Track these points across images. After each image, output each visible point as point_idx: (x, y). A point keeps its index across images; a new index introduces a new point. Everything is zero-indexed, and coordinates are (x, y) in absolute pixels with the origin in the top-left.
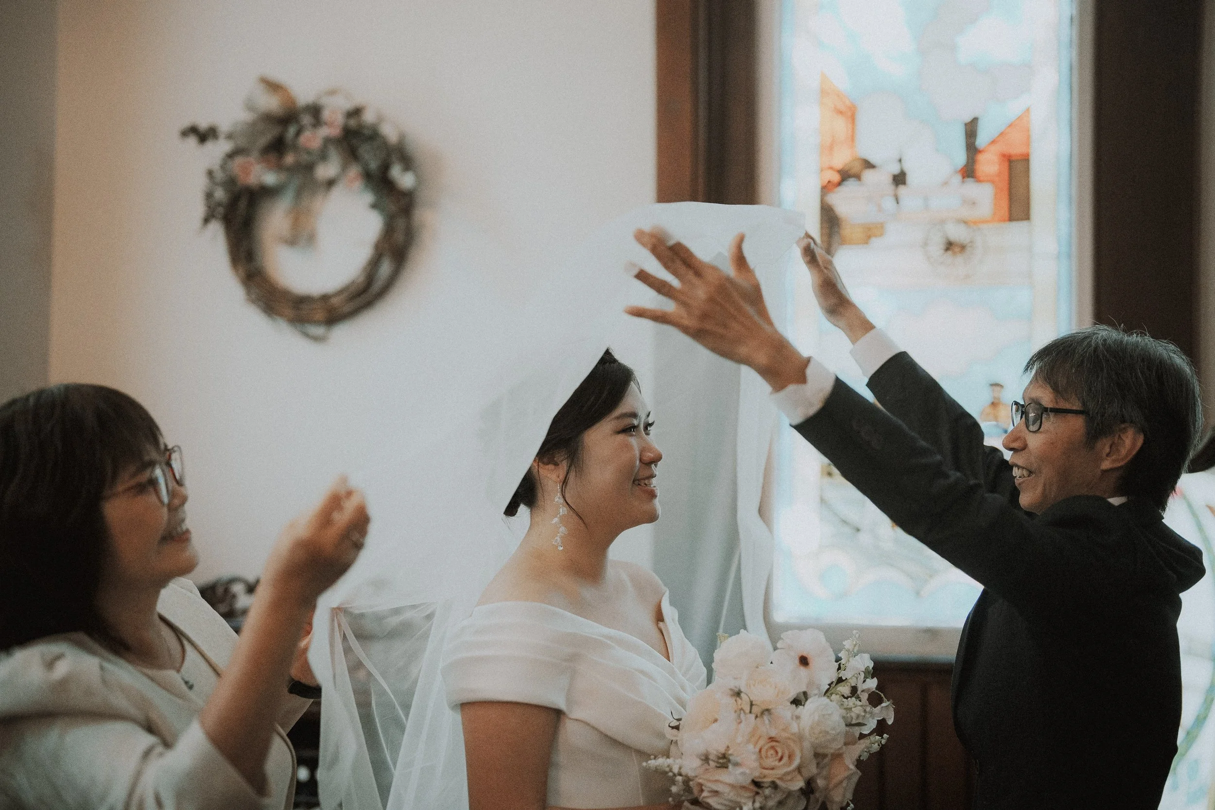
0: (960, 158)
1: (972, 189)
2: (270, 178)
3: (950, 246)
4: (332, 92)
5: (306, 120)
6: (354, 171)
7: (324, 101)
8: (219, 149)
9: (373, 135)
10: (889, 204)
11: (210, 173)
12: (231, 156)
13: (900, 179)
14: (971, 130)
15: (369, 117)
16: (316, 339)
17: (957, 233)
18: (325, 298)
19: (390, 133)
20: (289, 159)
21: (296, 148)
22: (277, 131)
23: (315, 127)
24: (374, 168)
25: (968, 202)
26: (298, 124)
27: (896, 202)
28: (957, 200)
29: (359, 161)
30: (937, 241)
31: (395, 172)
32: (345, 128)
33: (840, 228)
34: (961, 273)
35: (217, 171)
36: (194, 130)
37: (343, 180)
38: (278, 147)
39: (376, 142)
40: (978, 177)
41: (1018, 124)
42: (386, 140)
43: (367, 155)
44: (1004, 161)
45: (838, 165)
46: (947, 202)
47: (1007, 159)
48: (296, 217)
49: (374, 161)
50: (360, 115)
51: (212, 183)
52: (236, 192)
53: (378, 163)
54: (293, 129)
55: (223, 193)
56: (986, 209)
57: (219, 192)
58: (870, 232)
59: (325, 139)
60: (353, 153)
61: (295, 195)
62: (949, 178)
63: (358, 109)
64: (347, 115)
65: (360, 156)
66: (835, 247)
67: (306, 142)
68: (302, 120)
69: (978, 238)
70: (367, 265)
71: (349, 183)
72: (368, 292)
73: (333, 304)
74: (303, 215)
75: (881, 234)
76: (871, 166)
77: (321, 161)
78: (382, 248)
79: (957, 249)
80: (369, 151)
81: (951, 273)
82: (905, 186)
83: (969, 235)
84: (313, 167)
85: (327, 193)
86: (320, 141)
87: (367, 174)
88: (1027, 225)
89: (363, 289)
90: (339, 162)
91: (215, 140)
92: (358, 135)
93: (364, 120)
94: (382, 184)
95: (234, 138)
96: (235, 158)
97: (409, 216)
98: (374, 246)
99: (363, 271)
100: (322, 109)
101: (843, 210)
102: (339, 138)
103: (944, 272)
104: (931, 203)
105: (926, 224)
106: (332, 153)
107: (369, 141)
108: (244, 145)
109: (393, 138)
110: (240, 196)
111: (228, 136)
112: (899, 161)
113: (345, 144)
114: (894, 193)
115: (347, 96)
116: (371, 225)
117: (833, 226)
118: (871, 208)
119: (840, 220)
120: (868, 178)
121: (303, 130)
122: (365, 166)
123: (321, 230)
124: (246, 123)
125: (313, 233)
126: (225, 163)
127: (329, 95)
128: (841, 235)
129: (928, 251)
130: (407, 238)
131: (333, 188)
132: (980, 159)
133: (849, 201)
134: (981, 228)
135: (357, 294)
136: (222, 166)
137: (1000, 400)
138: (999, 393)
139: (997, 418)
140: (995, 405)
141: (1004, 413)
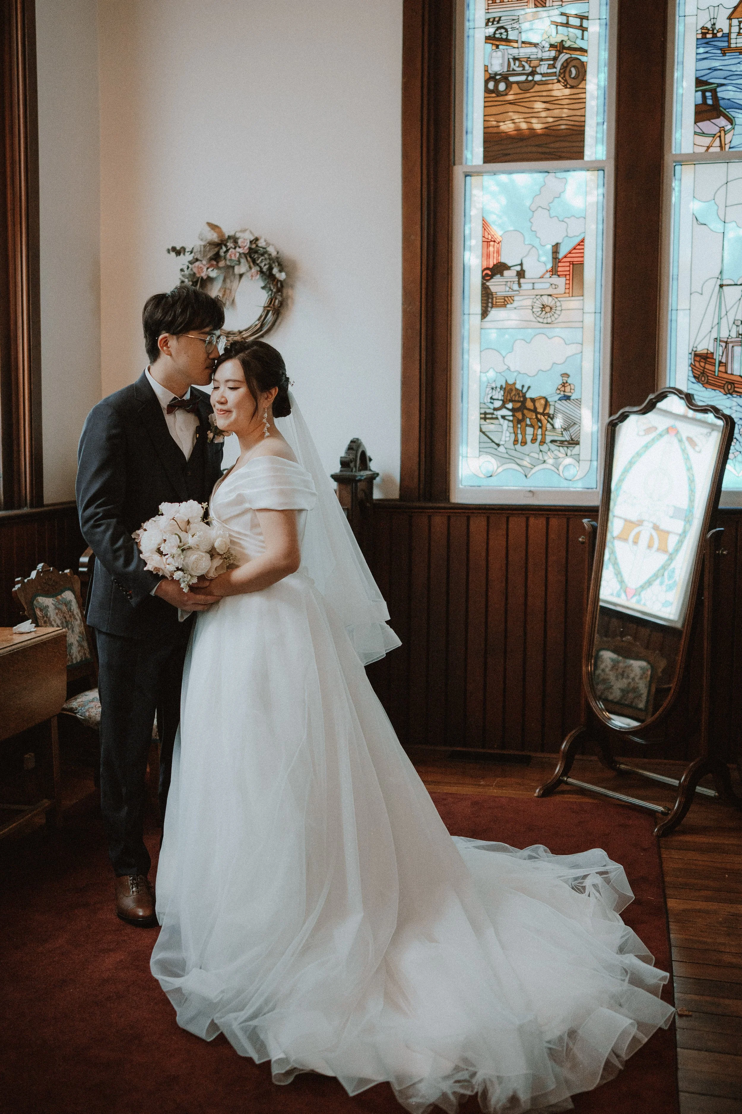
0: (550, 263)
1: (555, 280)
2: (213, 274)
3: (544, 307)
4: (244, 231)
5: (230, 244)
6: (255, 269)
7: (238, 235)
8: (185, 259)
9: (264, 252)
10: (516, 287)
11: (182, 270)
12: (191, 262)
13: (521, 274)
14: (556, 248)
15: (262, 243)
17: (548, 301)
18: (240, 332)
19: (272, 250)
20: (222, 264)
21: (225, 259)
22: (216, 249)
23: (235, 248)
24: (265, 269)
25: (554, 286)
26: (226, 246)
27: (520, 286)
28: (548, 285)
29: (258, 265)
30: (538, 305)
31: (275, 271)
32: (250, 249)
33: (492, 299)
34: (549, 320)
35: (185, 269)
36: (174, 249)
37: (249, 274)
38: (216, 257)
39: (266, 256)
40: (559, 273)
41: (579, 247)
42: (270, 255)
43: (261, 262)
44: (571, 265)
45: (491, 266)
46: (543, 286)
47: (573, 264)
48: (225, 291)
49: (265, 265)
50: (258, 242)
51: (183, 276)
52: (195, 280)
53: (267, 266)
54: (224, 249)
55: (189, 281)
56: (561, 289)
57: (186, 280)
58: (505, 302)
59: (240, 254)
60: (254, 261)
61: (224, 280)
62: (544, 274)
63: (257, 239)
64: (251, 242)
65: (258, 262)
66: (489, 309)
67: (230, 255)
68: (228, 244)
69: (558, 304)
70: (261, 316)
71: (252, 276)
72: (261, 331)
73: (244, 336)
74: (228, 291)
75: (512, 301)
76: (507, 268)
77: (237, 264)
78: (269, 309)
79: (548, 309)
80: (262, 260)
81: (545, 321)
82: (524, 277)
83: (554, 302)
84: (233, 267)
85: (239, 281)
86: (238, 255)
87: (261, 271)
88: (581, 298)
89: (258, 329)
90: (247, 266)
91: (184, 254)
92: (256, 252)
93: (260, 245)
94: (269, 276)
95: (195, 253)
96: (194, 262)
97: (282, 293)
98: (264, 307)
99: (259, 320)
100: (238, 239)
101: (493, 289)
102: (247, 254)
103: (541, 320)
104: (537, 286)
105: (533, 297)
106: (243, 261)
107: (262, 255)
108: (199, 257)
109: (274, 254)
110: (197, 282)
111: (191, 252)
112: (521, 264)
113: (250, 257)
114: (519, 281)
115: (251, 232)
116: (263, 297)
117: (489, 298)
118: (508, 289)
119: (492, 295)
120: (506, 273)
121: (229, 249)
122: (260, 267)
123: (237, 300)
124: (201, 246)
125: (233, 300)
126: (190, 266)
127: (241, 231)
128: (492, 303)
129: (534, 310)
130: (281, 303)
131: (244, 278)
132: (560, 264)
133: (496, 285)
134: (559, 299)
135: (256, 331)
136: (188, 268)
137: (567, 382)
138: (566, 379)
139: (564, 391)
140: (564, 385)
141: (568, 389)
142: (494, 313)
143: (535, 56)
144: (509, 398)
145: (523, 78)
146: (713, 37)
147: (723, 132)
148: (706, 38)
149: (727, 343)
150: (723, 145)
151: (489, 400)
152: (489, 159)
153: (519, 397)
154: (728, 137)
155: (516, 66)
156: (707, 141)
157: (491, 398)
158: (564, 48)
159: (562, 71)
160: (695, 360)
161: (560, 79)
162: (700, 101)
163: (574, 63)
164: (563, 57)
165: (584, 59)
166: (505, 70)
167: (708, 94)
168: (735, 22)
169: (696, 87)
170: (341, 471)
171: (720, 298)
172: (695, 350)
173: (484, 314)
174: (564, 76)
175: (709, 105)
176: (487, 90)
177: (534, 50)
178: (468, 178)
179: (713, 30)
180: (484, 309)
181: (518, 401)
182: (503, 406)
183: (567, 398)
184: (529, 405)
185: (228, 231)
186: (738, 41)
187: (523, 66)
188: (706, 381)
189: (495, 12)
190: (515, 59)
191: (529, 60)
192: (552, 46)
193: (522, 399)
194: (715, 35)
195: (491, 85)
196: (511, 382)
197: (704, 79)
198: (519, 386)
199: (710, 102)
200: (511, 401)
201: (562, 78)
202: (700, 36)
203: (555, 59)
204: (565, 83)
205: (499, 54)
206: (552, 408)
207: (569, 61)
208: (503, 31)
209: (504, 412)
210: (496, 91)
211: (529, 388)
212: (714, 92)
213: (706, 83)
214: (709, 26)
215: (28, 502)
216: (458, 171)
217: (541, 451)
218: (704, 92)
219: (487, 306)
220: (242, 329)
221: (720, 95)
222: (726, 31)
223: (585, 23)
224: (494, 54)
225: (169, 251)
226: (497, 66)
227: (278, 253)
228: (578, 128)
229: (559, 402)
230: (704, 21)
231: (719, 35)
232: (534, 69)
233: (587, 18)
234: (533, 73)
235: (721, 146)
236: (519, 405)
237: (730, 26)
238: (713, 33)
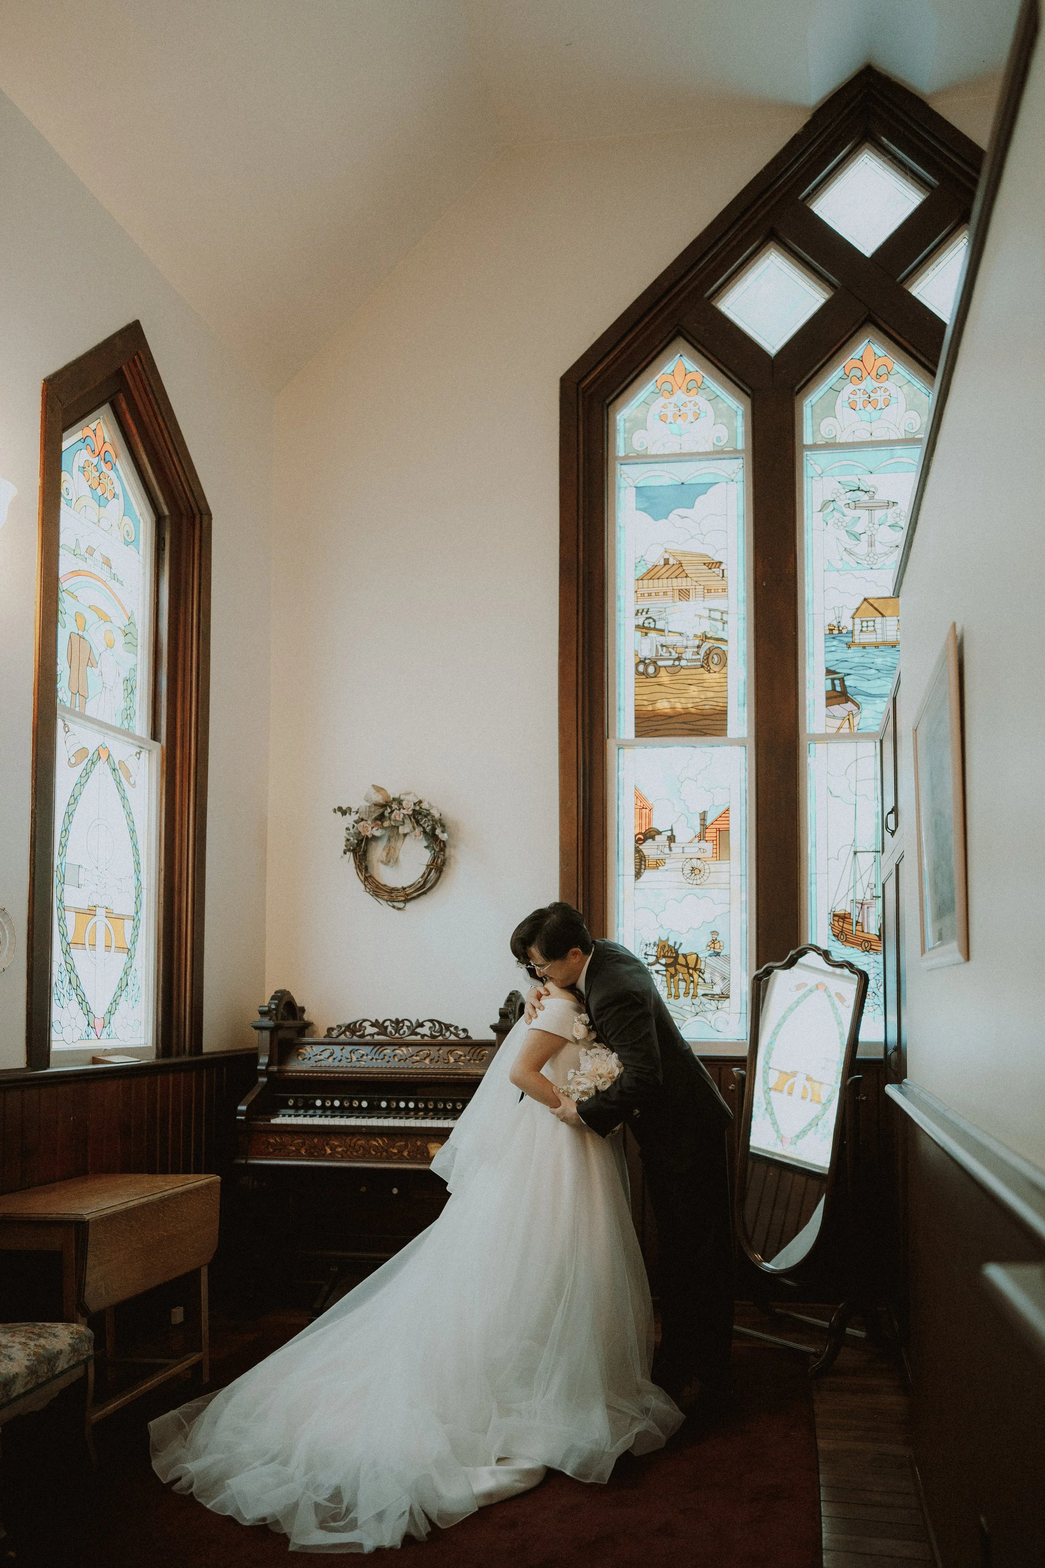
0: (698, 829)
1: (703, 844)
2: (378, 833)
3: (693, 869)
4: (408, 794)
5: (395, 806)
6: (418, 830)
7: (402, 797)
8: (351, 819)
9: (428, 814)
10: (667, 850)
11: (348, 829)
12: (356, 822)
13: (672, 839)
14: (703, 817)
15: (425, 805)
16: (399, 909)
17: (695, 863)
18: (404, 889)
19: (436, 814)
20: (386, 824)
21: (390, 819)
22: (381, 810)
23: (399, 809)
24: (428, 829)
25: (702, 850)
26: (391, 807)
27: (670, 849)
28: (697, 849)
29: (421, 825)
30: (688, 868)
31: (438, 831)
32: (414, 810)
33: (645, 862)
34: (699, 882)
35: (351, 828)
36: (340, 809)
37: (412, 834)
38: (381, 818)
39: (429, 817)
40: (707, 839)
41: (724, 815)
42: (434, 816)
43: (425, 823)
44: (718, 832)
45: (643, 831)
46: (693, 850)
47: (719, 831)
48: (389, 850)
49: (428, 826)
50: (421, 805)
51: (348, 834)
52: (359, 839)
53: (430, 827)
54: (389, 810)
55: (354, 839)
56: (709, 853)
57: (352, 838)
58: (658, 863)
59: (404, 815)
60: (418, 822)
61: (389, 840)
62: (693, 839)
63: (420, 802)
64: (415, 804)
65: (421, 823)
66: (642, 871)
67: (395, 816)
68: (393, 806)
69: (706, 867)
70: (424, 874)
71: (416, 836)
72: (424, 887)
73: (407, 892)
74: (392, 850)
75: (663, 864)
76: (659, 833)
77: (402, 825)
78: (431, 867)
79: (697, 872)
80: (425, 821)
81: (695, 882)
82: (674, 842)
83: (702, 865)
84: (398, 827)
85: (404, 840)
86: (402, 816)
87: (425, 832)
88: (728, 861)
89: (422, 886)
90: (411, 826)
91: (350, 814)
92: (420, 814)
93: (423, 807)
94: (432, 837)
95: (360, 813)
96: (359, 822)
97: (444, 852)
98: (427, 865)
99: (422, 877)
100: (402, 801)
101: (646, 852)
102: (411, 815)
103: (691, 882)
104: (686, 850)
105: (684, 860)
106: (407, 821)
107: (426, 816)
108: (364, 817)
109: (437, 816)
110: (362, 840)
111: (357, 812)
112: (672, 830)
113: (414, 818)
114: (670, 845)
115: (415, 795)
116: (426, 856)
117: (641, 860)
118: (659, 852)
119: (645, 858)
120: (657, 837)
121: (394, 810)
122: (424, 828)
123: (401, 857)
124: (366, 806)
125: (397, 859)
126: (355, 825)
127: (405, 794)
128: (645, 865)
129: (684, 872)
130: (444, 863)
131: (408, 837)
132: (707, 830)
133: (648, 848)
134: (708, 862)
135: (419, 888)
136: (354, 826)
137: (716, 940)
138: (716, 936)
139: (714, 948)
140: (714, 941)
141: (717, 946)
142: (647, 875)
143: (681, 644)
144: (662, 954)
145: (670, 663)
146: (839, 633)
147: (851, 715)
148: (832, 633)
149: (862, 904)
150: (852, 727)
151: (643, 956)
152: (639, 734)
153: (672, 953)
154: (856, 720)
155: (664, 652)
156: (838, 723)
157: (646, 954)
158: (706, 638)
159: (705, 658)
160: (834, 920)
161: (704, 665)
162: (830, 688)
163: (716, 651)
164: (706, 646)
165: (724, 647)
166: (654, 655)
167: (837, 682)
168: (858, 621)
169: (826, 675)
170: (500, 1022)
171: (855, 862)
172: (833, 910)
173: (638, 875)
174: (708, 662)
175: (838, 692)
176: (637, 672)
177: (680, 638)
178: (621, 751)
179: (839, 627)
180: (637, 870)
181: (673, 957)
182: (657, 962)
183: (718, 954)
184: (681, 960)
185: (393, 793)
186: (861, 637)
187: (670, 652)
188: (845, 939)
189: (644, 604)
190: (662, 646)
191: (674, 647)
192: (695, 636)
193: (674, 955)
194: (840, 632)
195: (641, 668)
196: (664, 939)
197: (832, 669)
198: (671, 943)
199: (838, 689)
200: (664, 956)
201: (706, 664)
202: (828, 632)
203: (699, 647)
204: (709, 668)
205: (648, 641)
206: (703, 963)
207: (711, 649)
208: (651, 620)
209: (658, 967)
210: (645, 674)
211: (681, 944)
212: (842, 680)
213: (834, 672)
214: (835, 623)
215: (187, 1049)
216: (611, 744)
217: (693, 1004)
218: (833, 680)
219: (641, 868)
220: (405, 886)
221: (847, 683)
222: (850, 628)
223: (725, 617)
224: (643, 641)
225: (335, 811)
226: (647, 652)
227: (441, 815)
228: (723, 709)
229: (710, 958)
230: (831, 619)
231: (844, 631)
232: (680, 655)
233: (727, 612)
234: (679, 659)
235: (850, 728)
236: (671, 960)
237: (854, 624)
238: (839, 630)
